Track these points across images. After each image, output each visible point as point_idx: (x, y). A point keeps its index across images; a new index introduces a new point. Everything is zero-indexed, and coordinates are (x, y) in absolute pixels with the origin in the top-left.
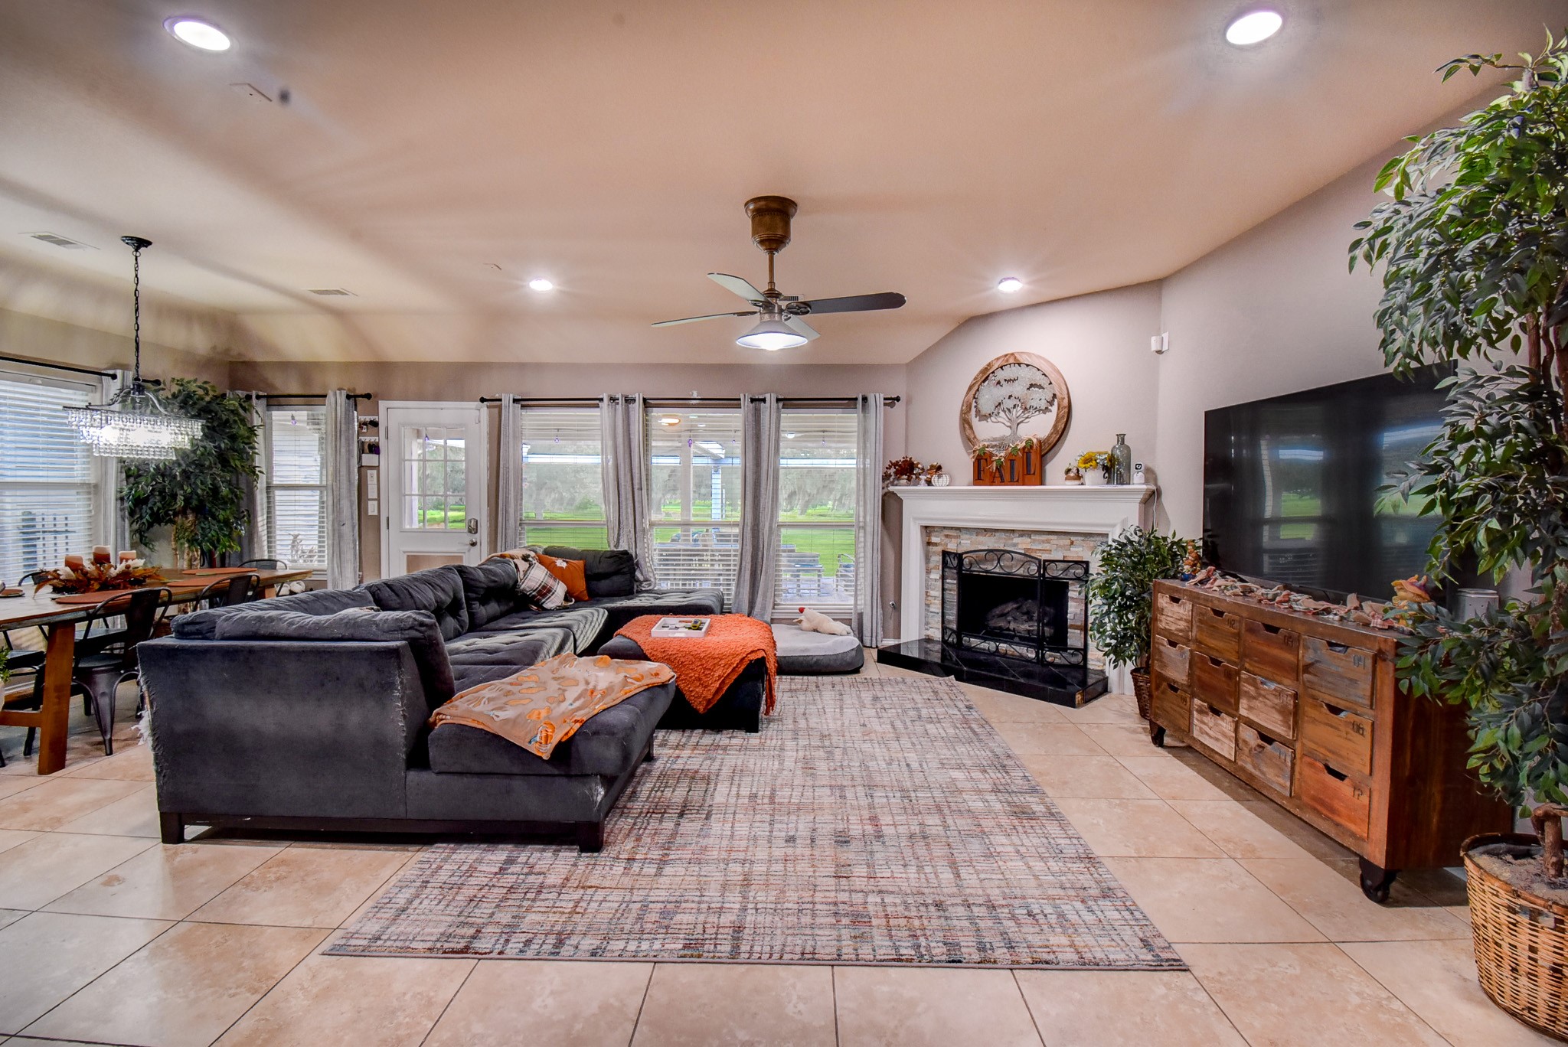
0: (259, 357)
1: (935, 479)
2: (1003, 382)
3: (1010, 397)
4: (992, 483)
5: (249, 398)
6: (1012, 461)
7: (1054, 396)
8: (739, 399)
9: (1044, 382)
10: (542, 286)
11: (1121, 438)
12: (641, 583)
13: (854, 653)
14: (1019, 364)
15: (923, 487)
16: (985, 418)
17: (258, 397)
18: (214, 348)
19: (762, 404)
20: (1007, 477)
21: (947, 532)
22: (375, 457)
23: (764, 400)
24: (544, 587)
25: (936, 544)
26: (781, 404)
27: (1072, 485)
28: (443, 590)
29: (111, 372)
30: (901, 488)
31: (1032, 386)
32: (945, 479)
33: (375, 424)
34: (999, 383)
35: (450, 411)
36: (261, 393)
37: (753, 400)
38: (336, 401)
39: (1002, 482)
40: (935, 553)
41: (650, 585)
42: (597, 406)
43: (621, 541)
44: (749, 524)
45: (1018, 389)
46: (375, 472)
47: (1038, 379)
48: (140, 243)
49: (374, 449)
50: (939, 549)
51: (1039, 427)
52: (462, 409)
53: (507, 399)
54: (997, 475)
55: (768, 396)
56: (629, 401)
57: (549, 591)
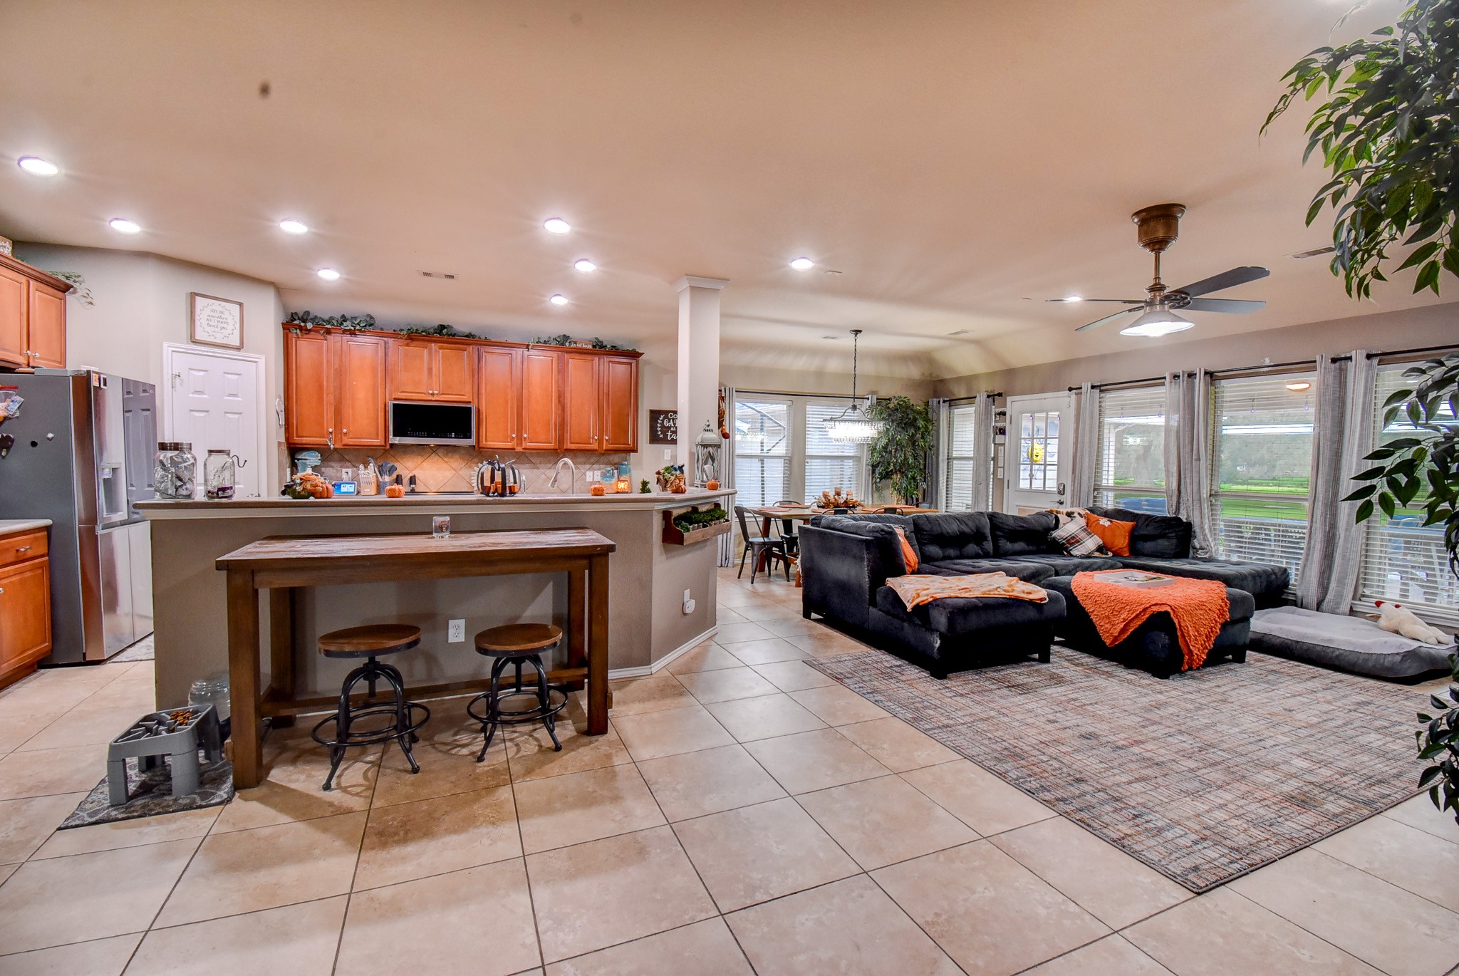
0: (947, 376)
5: (939, 402)
8: (1315, 361)
10: (1074, 299)
12: (1197, 550)
13: (1399, 658)
17: (944, 402)
18: (923, 374)
19: (1348, 363)
22: (1002, 436)
23: (1350, 358)
24: (1073, 538)
26: (1375, 361)
28: (967, 525)
29: (867, 397)
33: (1004, 414)
35: (1050, 398)
36: (946, 399)
37: (1334, 361)
38: (981, 399)
41: (1207, 553)
42: (1163, 384)
43: (1181, 509)
44: (1321, 499)
46: (1003, 447)
48: (857, 332)
49: (1002, 431)
52: (1057, 397)
53: (1086, 386)
55: (1353, 353)
56: (1191, 375)
57: (1078, 542)
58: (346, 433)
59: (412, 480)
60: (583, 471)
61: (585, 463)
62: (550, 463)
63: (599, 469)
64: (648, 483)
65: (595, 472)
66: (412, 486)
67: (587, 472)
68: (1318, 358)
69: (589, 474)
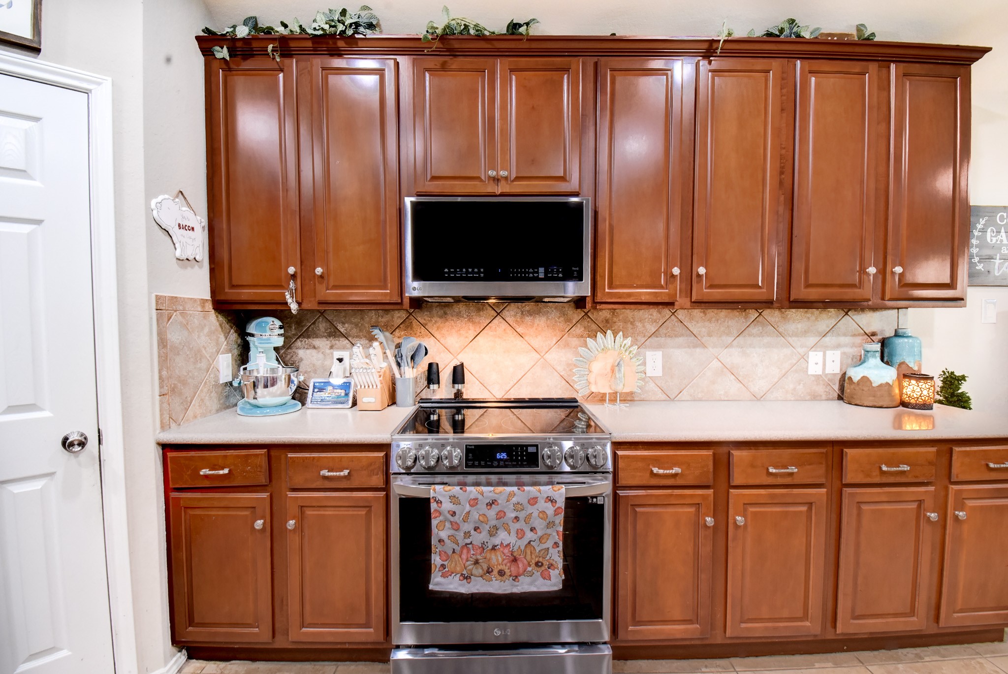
58: (322, 277)
59: (458, 375)
60: (802, 351)
61: (805, 333)
62: (728, 334)
63: (838, 346)
64: (963, 378)
65: (829, 353)
66: (456, 386)
67: (810, 353)
69: (815, 357)
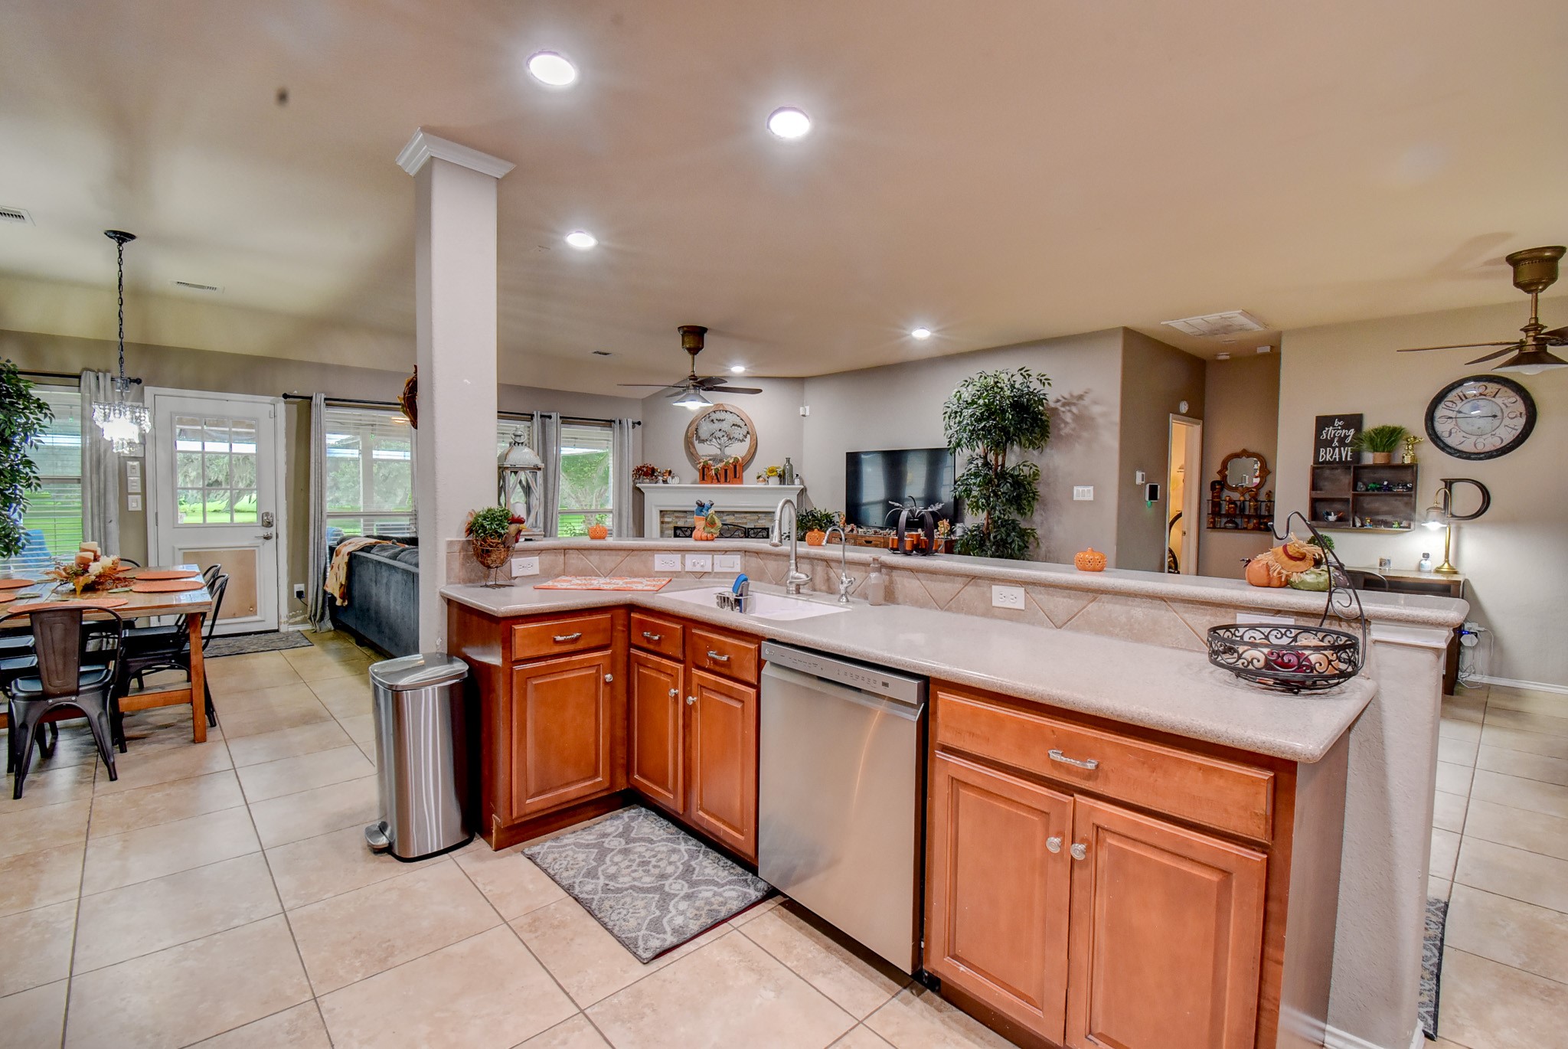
1: (669, 479)
2: (715, 421)
3: (720, 430)
4: (712, 483)
6: (726, 471)
7: (748, 433)
8: (533, 415)
9: (741, 424)
11: (788, 460)
14: (726, 411)
15: (661, 484)
16: (702, 441)
19: (547, 420)
20: (723, 479)
21: (677, 514)
23: (550, 417)
25: (668, 523)
26: (562, 421)
27: (761, 485)
30: (645, 485)
31: (734, 425)
32: (676, 479)
34: (712, 421)
35: (238, 403)
37: (542, 416)
39: (719, 481)
40: (668, 529)
45: (725, 426)
47: (738, 421)
48: (123, 237)
50: (672, 526)
51: (737, 450)
52: (253, 402)
53: (319, 399)
54: (715, 478)
55: (554, 415)
68: (535, 413)
